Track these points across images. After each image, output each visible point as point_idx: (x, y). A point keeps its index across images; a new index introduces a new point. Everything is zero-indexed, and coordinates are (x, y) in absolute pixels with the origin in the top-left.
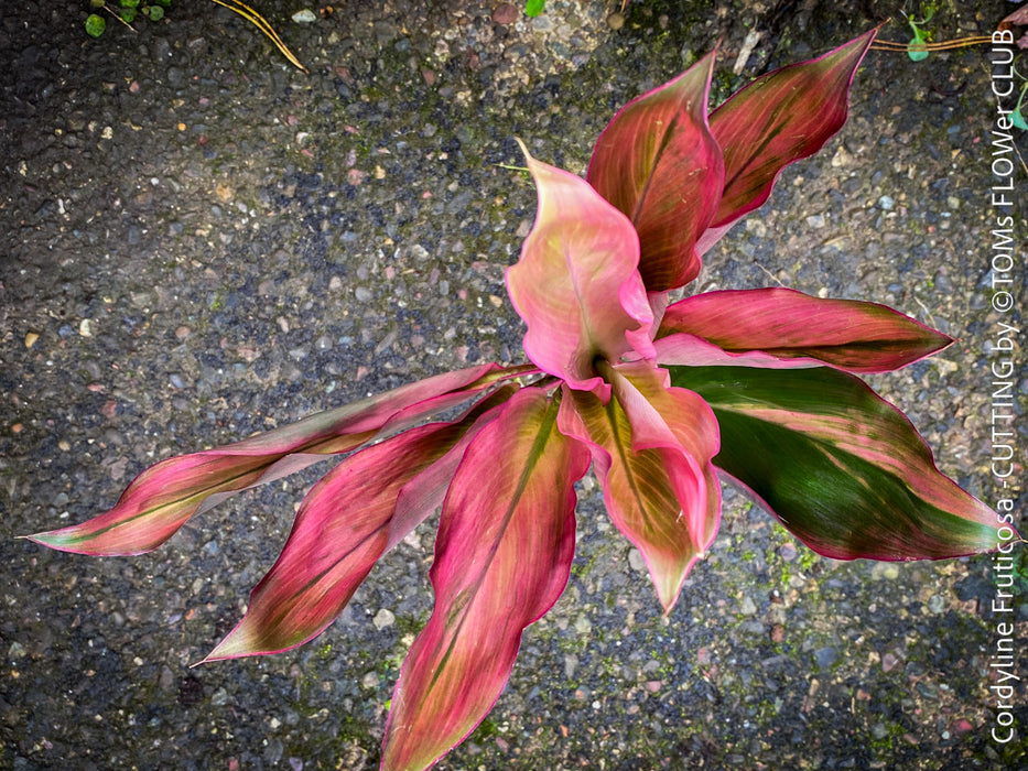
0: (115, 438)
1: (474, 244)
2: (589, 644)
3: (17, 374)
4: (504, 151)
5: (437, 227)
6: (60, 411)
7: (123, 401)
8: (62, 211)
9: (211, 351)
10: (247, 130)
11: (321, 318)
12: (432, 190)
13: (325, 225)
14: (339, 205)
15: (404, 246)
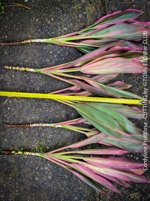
0: (35, 84)
1: (73, 23)
2: (125, 77)
3: (14, 83)
4: (70, 5)
5: (66, 23)
6: (24, 85)
7: (33, 78)
8: (6, 53)
9: (42, 63)
10: (28, 24)
11: (56, 48)
12: (62, 18)
13: (48, 33)
14: (49, 28)
15: (63, 29)
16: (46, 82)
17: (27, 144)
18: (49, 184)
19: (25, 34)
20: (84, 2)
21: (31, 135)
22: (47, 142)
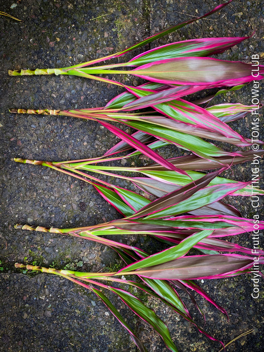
16: (45, 146)
17: (9, 254)
18: (47, 326)
19: (10, 63)
20: (112, 11)
21: (17, 238)
22: (46, 252)
